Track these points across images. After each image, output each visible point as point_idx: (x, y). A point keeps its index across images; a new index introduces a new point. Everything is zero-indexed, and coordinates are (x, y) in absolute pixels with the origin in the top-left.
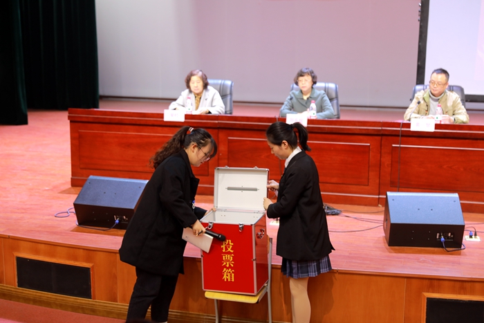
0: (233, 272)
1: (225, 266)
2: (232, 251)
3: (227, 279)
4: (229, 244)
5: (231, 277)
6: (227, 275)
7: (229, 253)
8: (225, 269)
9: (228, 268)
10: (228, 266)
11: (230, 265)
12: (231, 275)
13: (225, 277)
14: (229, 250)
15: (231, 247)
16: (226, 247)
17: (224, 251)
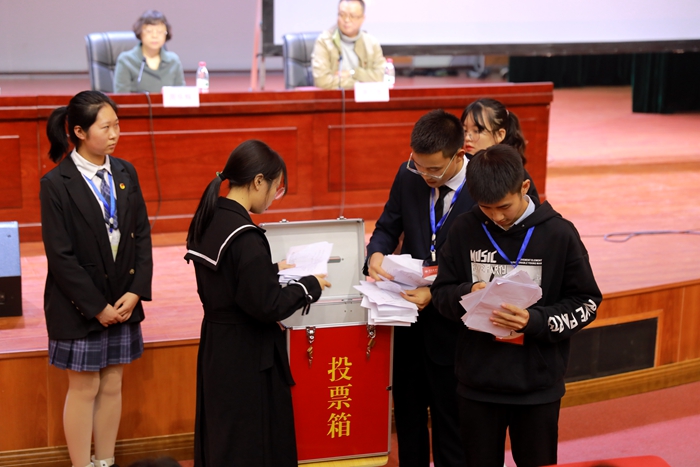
0: (348, 419)
1: (334, 410)
2: (349, 378)
3: (336, 434)
4: (343, 365)
5: (344, 428)
6: (337, 426)
7: (344, 382)
8: (333, 415)
9: (338, 413)
10: (339, 408)
11: (343, 405)
12: (344, 424)
13: (332, 430)
14: (344, 376)
15: (347, 369)
16: (337, 372)
17: (333, 379)
